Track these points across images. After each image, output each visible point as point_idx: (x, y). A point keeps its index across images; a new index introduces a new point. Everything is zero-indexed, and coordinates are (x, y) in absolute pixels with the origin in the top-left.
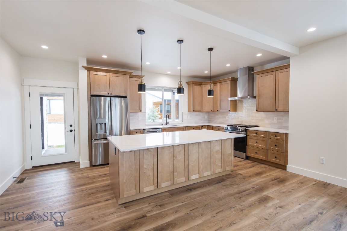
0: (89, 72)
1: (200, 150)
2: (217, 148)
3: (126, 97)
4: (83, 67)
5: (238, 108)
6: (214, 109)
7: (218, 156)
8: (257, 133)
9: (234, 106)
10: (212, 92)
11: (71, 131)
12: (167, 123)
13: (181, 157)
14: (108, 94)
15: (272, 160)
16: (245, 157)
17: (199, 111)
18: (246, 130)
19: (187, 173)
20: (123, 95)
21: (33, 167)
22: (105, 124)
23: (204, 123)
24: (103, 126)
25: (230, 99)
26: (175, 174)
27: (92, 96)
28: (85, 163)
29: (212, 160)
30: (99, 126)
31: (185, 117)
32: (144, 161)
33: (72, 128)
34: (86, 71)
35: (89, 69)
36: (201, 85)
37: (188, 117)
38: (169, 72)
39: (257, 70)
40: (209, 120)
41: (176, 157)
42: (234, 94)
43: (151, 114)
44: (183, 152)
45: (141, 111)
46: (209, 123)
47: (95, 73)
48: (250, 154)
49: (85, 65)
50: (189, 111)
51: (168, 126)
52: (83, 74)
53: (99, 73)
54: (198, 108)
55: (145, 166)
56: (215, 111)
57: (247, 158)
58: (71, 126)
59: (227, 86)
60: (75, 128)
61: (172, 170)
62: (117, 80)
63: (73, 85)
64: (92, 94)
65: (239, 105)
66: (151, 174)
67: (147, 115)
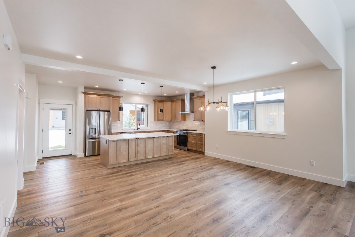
0: (85, 95)
1: (153, 142)
2: (164, 141)
3: (109, 111)
4: (82, 92)
5: (187, 119)
6: (172, 119)
7: (164, 147)
8: (192, 134)
9: (184, 117)
10: (162, 110)
11: (70, 134)
12: (138, 129)
13: (142, 145)
14: (98, 109)
15: (199, 149)
16: (186, 150)
17: (162, 120)
18: (187, 132)
19: (145, 154)
20: (108, 110)
21: (43, 158)
22: (95, 129)
23: (167, 129)
24: (94, 130)
25: (181, 113)
26: (138, 154)
27: (87, 110)
28: (80, 154)
29: (160, 148)
30: (91, 130)
31: (152, 124)
32: (122, 147)
33: (70, 132)
34: (83, 95)
35: (85, 94)
36: (163, 102)
37: (154, 124)
38: (140, 94)
39: (196, 95)
40: (170, 127)
41: (139, 146)
42: (183, 110)
43: (128, 122)
44: (143, 143)
45: (119, 120)
46: (170, 129)
47: (89, 96)
48: (189, 148)
49: (83, 91)
50: (155, 120)
51: (139, 130)
52: (81, 97)
53: (92, 96)
54: (160, 118)
55: (122, 149)
56: (172, 121)
57: (188, 150)
58: (70, 130)
59: (179, 104)
60: (73, 131)
61: (136, 152)
62: (104, 100)
63: (73, 102)
64: (87, 109)
65: (187, 116)
66: (125, 154)
67: (124, 123)
